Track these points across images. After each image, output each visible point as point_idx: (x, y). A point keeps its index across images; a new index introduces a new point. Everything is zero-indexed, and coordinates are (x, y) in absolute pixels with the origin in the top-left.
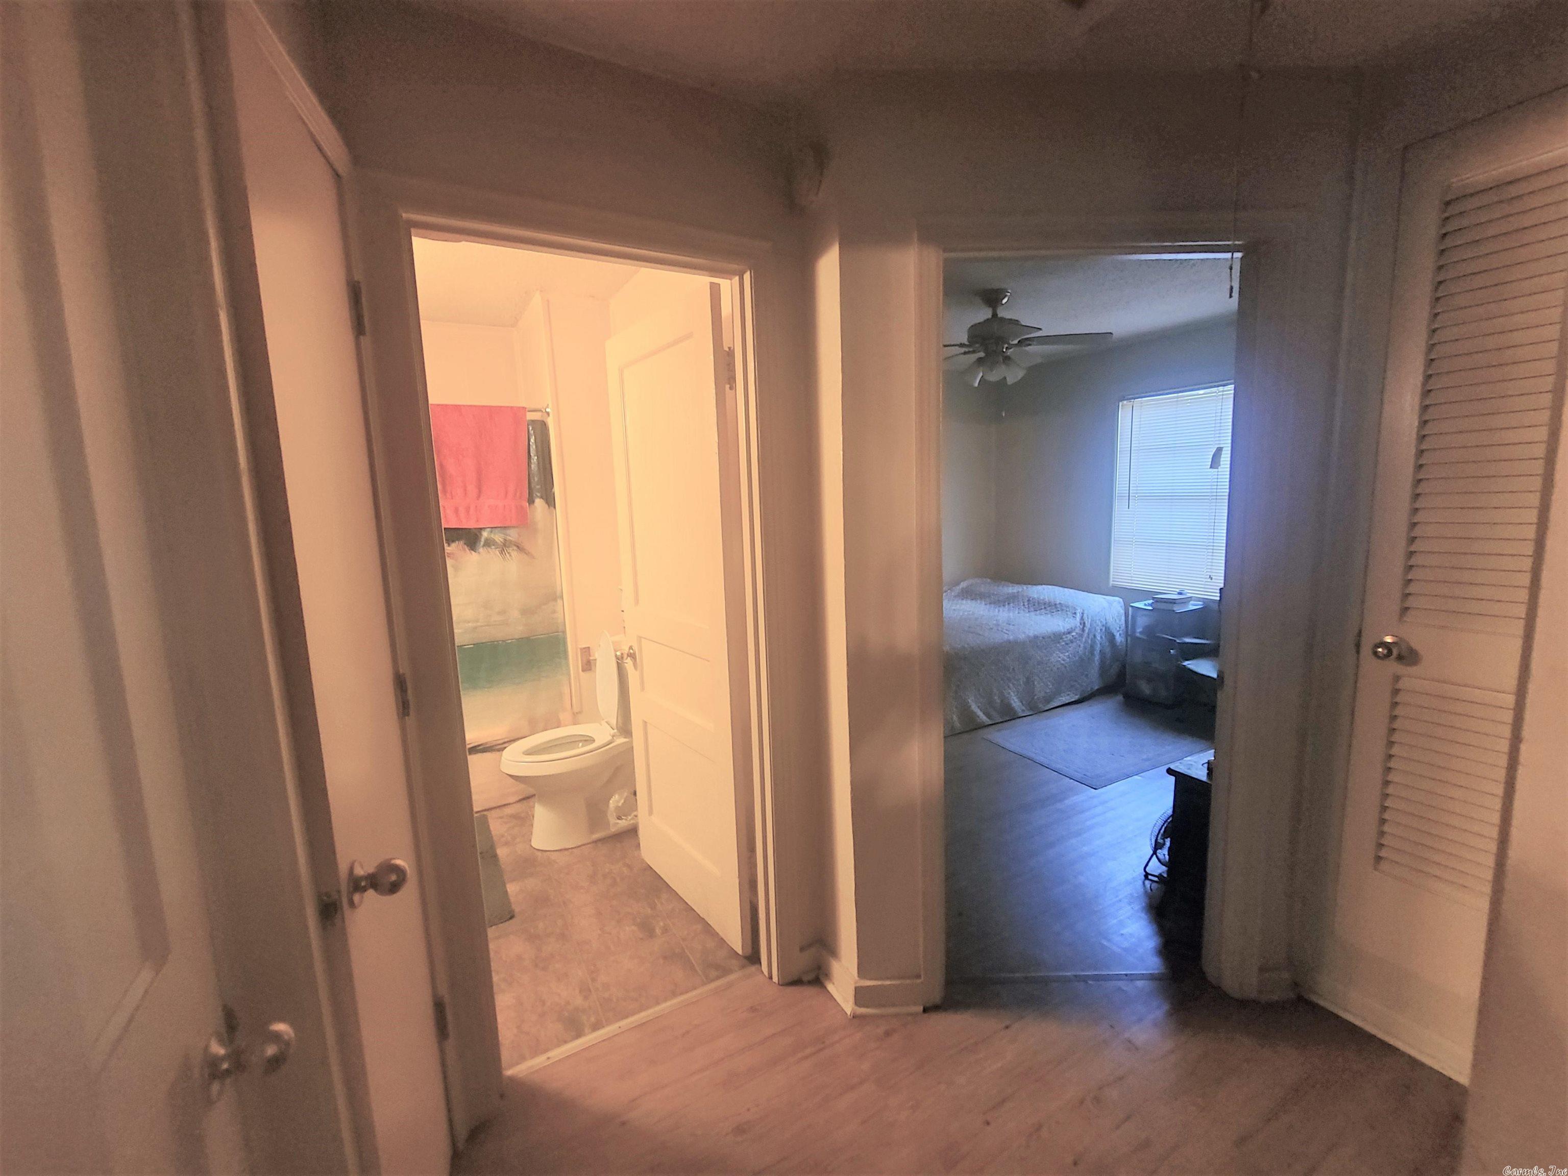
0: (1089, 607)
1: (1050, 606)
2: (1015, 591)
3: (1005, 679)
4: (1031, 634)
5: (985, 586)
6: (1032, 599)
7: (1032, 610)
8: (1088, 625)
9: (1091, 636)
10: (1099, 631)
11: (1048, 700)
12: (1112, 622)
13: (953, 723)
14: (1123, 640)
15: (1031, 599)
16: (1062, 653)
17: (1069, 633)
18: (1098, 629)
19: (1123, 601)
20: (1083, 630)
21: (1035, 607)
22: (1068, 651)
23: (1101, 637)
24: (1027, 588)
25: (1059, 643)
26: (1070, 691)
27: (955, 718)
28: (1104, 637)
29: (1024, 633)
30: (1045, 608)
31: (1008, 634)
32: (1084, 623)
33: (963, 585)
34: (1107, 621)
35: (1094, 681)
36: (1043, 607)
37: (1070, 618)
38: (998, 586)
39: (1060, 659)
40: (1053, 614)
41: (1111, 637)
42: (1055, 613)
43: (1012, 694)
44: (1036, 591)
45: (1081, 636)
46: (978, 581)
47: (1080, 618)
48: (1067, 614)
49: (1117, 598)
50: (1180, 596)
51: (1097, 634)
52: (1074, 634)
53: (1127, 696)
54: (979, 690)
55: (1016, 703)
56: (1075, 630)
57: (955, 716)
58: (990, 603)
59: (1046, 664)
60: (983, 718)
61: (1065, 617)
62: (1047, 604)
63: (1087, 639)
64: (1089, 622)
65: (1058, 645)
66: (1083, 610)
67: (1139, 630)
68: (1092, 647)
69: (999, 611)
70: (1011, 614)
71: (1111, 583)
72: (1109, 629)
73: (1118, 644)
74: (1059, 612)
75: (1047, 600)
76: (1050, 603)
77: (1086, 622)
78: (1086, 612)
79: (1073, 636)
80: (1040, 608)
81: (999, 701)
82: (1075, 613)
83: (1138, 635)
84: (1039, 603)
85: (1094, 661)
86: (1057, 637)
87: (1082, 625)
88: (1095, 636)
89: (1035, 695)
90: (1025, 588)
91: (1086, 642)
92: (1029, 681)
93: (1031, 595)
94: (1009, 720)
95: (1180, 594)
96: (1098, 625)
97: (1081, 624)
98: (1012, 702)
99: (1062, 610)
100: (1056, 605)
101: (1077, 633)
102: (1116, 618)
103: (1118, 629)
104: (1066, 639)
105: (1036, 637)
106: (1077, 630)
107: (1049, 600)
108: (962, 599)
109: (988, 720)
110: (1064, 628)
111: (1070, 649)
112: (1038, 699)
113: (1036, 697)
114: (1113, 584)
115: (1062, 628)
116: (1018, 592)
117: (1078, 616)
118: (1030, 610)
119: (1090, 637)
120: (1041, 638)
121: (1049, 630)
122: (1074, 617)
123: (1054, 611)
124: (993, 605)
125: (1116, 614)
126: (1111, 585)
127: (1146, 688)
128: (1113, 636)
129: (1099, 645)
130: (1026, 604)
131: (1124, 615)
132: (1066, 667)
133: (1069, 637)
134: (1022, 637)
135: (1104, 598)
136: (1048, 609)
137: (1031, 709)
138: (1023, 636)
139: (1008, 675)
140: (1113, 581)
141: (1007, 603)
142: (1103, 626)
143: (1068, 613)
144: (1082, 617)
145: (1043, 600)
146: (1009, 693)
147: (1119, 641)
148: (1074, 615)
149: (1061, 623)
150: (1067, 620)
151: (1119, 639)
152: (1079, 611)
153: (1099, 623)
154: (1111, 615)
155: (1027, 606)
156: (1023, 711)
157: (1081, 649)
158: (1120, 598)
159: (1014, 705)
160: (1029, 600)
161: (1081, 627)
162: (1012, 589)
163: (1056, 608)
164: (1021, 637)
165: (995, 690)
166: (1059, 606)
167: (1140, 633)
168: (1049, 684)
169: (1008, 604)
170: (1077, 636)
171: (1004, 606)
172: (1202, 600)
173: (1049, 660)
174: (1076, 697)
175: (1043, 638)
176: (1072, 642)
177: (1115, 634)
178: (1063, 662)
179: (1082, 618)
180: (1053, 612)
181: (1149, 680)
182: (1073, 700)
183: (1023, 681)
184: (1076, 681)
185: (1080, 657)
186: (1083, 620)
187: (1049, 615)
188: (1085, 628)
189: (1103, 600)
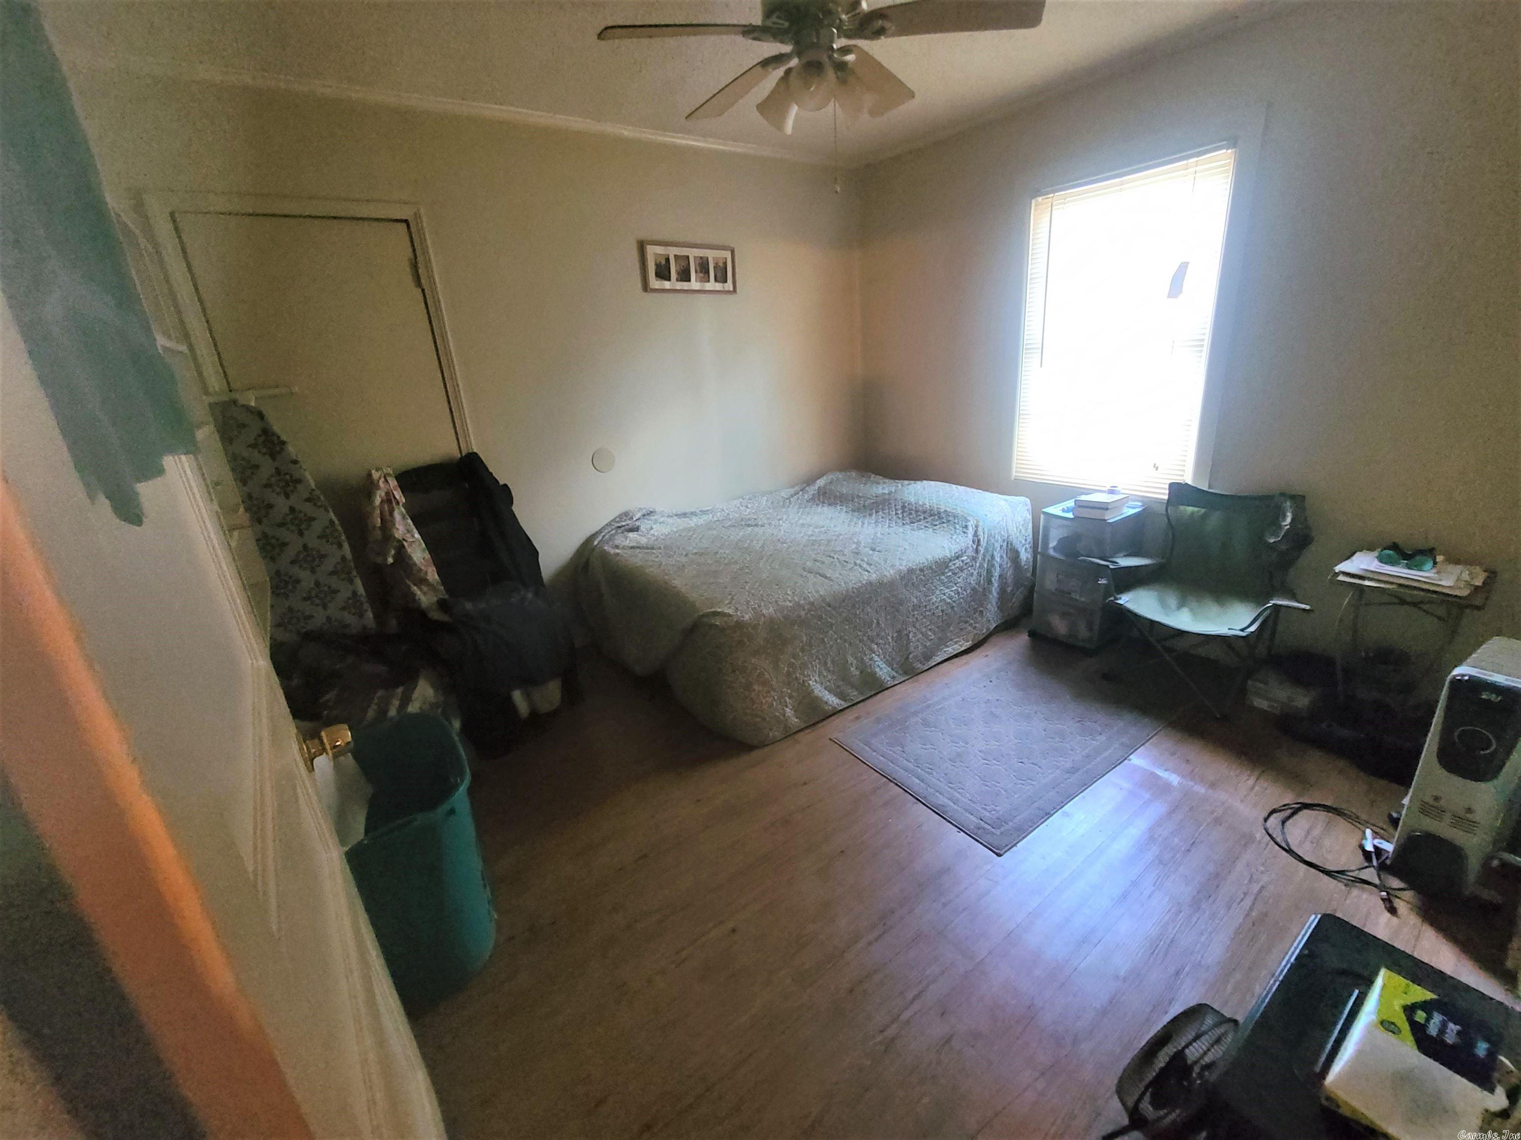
0: (986, 515)
1: (931, 515)
2: (886, 491)
3: (865, 638)
4: (903, 568)
5: (849, 484)
6: (908, 504)
7: (908, 521)
8: (983, 543)
9: (988, 557)
10: (999, 548)
11: (927, 658)
12: (1015, 534)
13: (787, 720)
14: (1030, 556)
15: (906, 505)
16: (947, 588)
17: (957, 558)
18: (997, 545)
19: (1031, 501)
20: (977, 551)
21: (911, 517)
22: (956, 584)
23: (1002, 557)
24: (902, 486)
25: (943, 574)
26: (958, 637)
27: (789, 712)
28: (1005, 556)
29: (893, 566)
30: (925, 518)
31: (869, 572)
32: (979, 541)
33: (821, 482)
34: (1010, 532)
35: (992, 616)
36: (922, 517)
37: (960, 534)
38: (865, 484)
39: (945, 597)
40: (935, 528)
41: (1014, 555)
42: (938, 526)
43: (876, 658)
44: (913, 492)
45: (974, 559)
46: (840, 475)
47: (973, 533)
48: (955, 528)
49: (1022, 499)
50: (1110, 495)
51: (995, 553)
52: (965, 558)
53: (1032, 634)
54: (826, 663)
55: (883, 671)
56: (965, 552)
57: (788, 710)
58: (853, 511)
59: (926, 606)
60: (833, 701)
61: (952, 532)
62: (928, 511)
63: (982, 562)
64: (986, 540)
65: (943, 577)
66: (978, 521)
67: (1052, 544)
68: (989, 572)
69: (863, 524)
70: (879, 529)
71: (1014, 474)
72: (1011, 544)
73: (1023, 563)
74: (945, 525)
75: (928, 506)
76: (932, 510)
77: (982, 540)
78: (981, 524)
79: (963, 561)
80: (918, 518)
81: (858, 673)
82: (966, 527)
83: (1051, 552)
84: (917, 511)
85: (991, 592)
86: (941, 567)
87: (976, 543)
88: (993, 556)
89: (910, 653)
90: (900, 485)
91: (981, 566)
92: (902, 637)
93: (907, 499)
94: (874, 695)
95: (1111, 492)
96: (997, 541)
97: (973, 542)
98: (877, 670)
99: (949, 521)
100: (939, 513)
101: (968, 556)
102: (1021, 527)
103: (1023, 542)
104: (953, 567)
105: (911, 571)
106: (970, 552)
107: (930, 506)
108: (817, 505)
109: (843, 703)
110: (950, 552)
111: (959, 580)
112: (915, 657)
113: (911, 656)
114: (1015, 476)
115: (947, 551)
116: (891, 493)
117: (971, 531)
118: (905, 522)
119: (987, 560)
120: (918, 572)
121: (930, 557)
122: (964, 532)
123: (937, 523)
124: (856, 514)
125: (1022, 523)
126: (1013, 478)
127: (1060, 626)
128: (1017, 553)
129: (998, 569)
130: (899, 512)
131: (1031, 522)
132: (953, 608)
133: (958, 563)
134: (889, 573)
135: (1006, 500)
136: (930, 519)
137: (906, 673)
138: (892, 572)
139: (870, 633)
140: (1016, 472)
141: (874, 511)
142: (1004, 541)
143: (957, 526)
144: (976, 532)
145: (922, 506)
146: (871, 659)
147: (1025, 559)
148: (965, 530)
149: (946, 544)
150: (954, 537)
151: (1025, 556)
152: (972, 522)
153: (999, 538)
154: (1014, 524)
155: (900, 516)
156: (893, 678)
157: (974, 578)
158: (1027, 497)
159: (880, 673)
160: (903, 507)
161: (975, 547)
162: (883, 488)
163: (940, 518)
164: (888, 575)
165: (850, 659)
166: (944, 516)
167: (1054, 548)
168: (930, 633)
169: (877, 512)
170: (969, 560)
171: (870, 515)
172: (1140, 499)
173: (929, 601)
174: (968, 644)
175: (922, 570)
176: (961, 569)
177: (1019, 550)
178: (949, 601)
179: (976, 534)
180: (936, 525)
181: (1064, 615)
182: (963, 649)
183: (892, 637)
184: (966, 622)
185: (973, 589)
186: (977, 536)
187: (931, 530)
188: (980, 548)
189: (1003, 503)
